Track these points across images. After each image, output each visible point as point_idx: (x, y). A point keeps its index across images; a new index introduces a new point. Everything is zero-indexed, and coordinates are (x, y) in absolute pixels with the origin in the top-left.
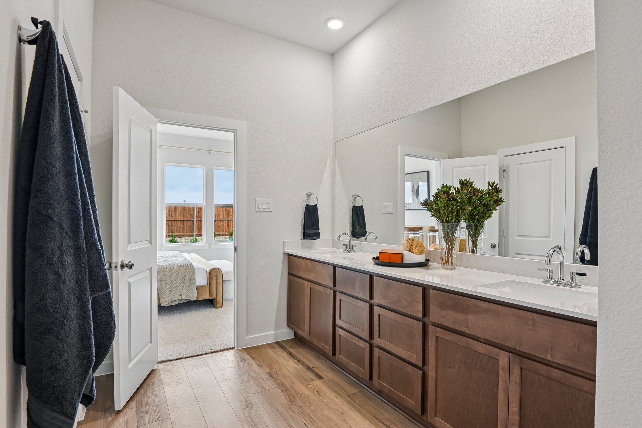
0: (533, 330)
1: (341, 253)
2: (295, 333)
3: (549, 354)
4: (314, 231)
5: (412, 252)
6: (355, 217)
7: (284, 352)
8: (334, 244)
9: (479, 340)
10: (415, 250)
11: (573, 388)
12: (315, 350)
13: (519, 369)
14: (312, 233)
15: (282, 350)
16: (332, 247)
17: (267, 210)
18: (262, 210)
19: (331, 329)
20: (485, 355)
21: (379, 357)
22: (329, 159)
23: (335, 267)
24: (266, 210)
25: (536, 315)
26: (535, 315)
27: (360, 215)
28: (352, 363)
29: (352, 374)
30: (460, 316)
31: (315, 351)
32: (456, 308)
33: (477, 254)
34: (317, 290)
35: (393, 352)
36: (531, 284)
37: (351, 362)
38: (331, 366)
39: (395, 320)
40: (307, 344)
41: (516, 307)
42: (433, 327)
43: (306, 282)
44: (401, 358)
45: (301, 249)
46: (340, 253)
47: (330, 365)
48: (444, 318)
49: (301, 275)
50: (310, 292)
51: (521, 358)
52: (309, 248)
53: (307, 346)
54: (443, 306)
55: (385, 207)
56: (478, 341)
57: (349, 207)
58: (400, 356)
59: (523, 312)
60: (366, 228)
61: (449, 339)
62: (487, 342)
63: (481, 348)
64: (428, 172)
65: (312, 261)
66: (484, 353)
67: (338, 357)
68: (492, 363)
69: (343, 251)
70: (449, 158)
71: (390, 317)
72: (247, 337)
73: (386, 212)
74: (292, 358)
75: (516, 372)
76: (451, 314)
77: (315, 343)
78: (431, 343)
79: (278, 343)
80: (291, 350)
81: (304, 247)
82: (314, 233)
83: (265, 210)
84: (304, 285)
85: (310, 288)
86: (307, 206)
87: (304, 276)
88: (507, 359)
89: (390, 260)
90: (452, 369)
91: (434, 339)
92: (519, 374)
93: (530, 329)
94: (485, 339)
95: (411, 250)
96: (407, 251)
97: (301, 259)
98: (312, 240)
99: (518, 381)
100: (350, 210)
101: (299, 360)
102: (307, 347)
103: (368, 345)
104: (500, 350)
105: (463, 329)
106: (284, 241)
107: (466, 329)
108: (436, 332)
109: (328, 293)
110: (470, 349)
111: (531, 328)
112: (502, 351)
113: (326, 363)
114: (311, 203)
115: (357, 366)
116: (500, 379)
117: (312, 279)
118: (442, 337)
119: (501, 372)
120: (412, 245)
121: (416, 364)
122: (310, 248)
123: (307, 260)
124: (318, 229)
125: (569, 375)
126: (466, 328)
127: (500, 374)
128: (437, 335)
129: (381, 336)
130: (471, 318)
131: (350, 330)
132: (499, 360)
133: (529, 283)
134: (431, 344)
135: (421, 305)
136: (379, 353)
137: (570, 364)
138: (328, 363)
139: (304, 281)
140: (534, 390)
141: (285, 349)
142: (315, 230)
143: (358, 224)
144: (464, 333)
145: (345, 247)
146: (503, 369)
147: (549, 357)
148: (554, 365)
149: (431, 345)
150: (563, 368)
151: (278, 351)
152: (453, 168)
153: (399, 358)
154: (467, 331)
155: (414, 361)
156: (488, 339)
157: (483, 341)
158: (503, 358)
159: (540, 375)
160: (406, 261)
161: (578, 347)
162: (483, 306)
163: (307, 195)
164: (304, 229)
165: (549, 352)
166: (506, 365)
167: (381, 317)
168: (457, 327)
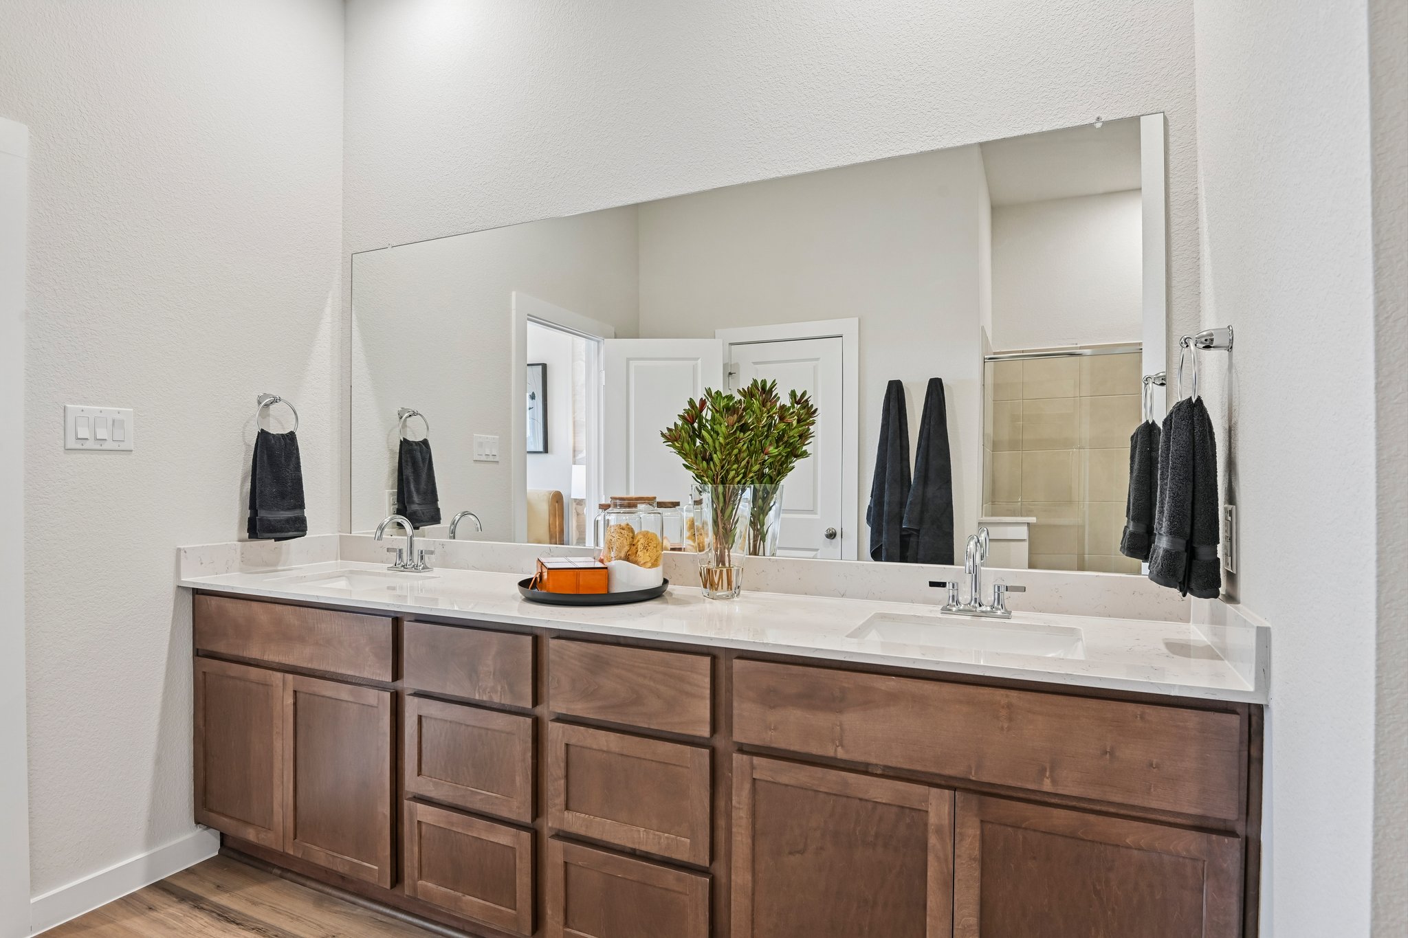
0: (1009, 729)
1: (385, 575)
2: (223, 837)
3: (1048, 778)
4: (287, 513)
5: (636, 562)
6: (408, 472)
7: (197, 913)
8: (348, 548)
9: (870, 770)
10: (642, 556)
11: (1101, 843)
12: (308, 878)
13: (978, 824)
14: (280, 521)
15: (185, 907)
16: (341, 559)
17: (115, 446)
18: (90, 445)
19: (385, 809)
20: (890, 805)
21: (566, 863)
22: (329, 301)
23: (397, 621)
24: (106, 446)
25: (1016, 695)
26: (1014, 694)
27: (421, 465)
28: (468, 897)
29: (455, 924)
30: (822, 720)
31: (308, 883)
32: (810, 699)
33: (764, 555)
34: (323, 696)
35: (616, 841)
36: (922, 617)
37: (465, 893)
38: (380, 917)
39: (622, 755)
40: (274, 866)
41: (930, 675)
42: (745, 757)
43: (279, 675)
44: (638, 853)
45: (241, 570)
46: (379, 574)
47: (374, 914)
48: (775, 729)
49: (254, 653)
50: (295, 704)
51: (983, 797)
52: (267, 564)
53: (279, 872)
54: (770, 699)
55: (481, 445)
56: (866, 773)
57: (388, 443)
58: (634, 850)
59: (985, 691)
60: (437, 500)
61: (792, 782)
62: (891, 774)
63: (881, 790)
64: (544, 366)
65: (302, 609)
66: (888, 802)
67: (415, 889)
68: (908, 820)
69: (389, 569)
70: (616, 337)
71: (605, 749)
72: (32, 901)
73: (484, 458)
74: (234, 926)
75: (971, 832)
76: (795, 716)
77: (317, 862)
78: (740, 799)
79: (163, 887)
80: (223, 900)
81: (248, 565)
82: (288, 520)
83: (104, 447)
84: (266, 685)
85: (295, 692)
86: (263, 436)
87: (266, 658)
88: (947, 808)
89: (578, 586)
90: (797, 855)
91: (747, 786)
92: (978, 838)
93: (1002, 729)
94: (886, 767)
95: (631, 558)
96: (620, 558)
97: (254, 604)
98: (277, 539)
99: (977, 853)
100: (392, 451)
101: (260, 926)
102: (275, 874)
103: (526, 836)
104: (931, 788)
105: (829, 751)
106: (179, 550)
107: (839, 749)
108: (753, 767)
109: (373, 701)
110: (848, 797)
111: (1006, 725)
112: (934, 791)
113: (360, 911)
114: (275, 429)
115: (488, 903)
116: (931, 858)
117: (305, 665)
118: (772, 780)
119: (933, 840)
120: (632, 545)
121: (691, 861)
122: (270, 565)
123: (278, 608)
124: (301, 506)
125: (1092, 818)
126: (837, 746)
127: (930, 845)
128: (754, 777)
129: (571, 805)
130: (852, 720)
131: (460, 802)
132: (927, 812)
133: (919, 617)
134: (739, 803)
135: (708, 702)
136: (566, 852)
137: (1093, 793)
138: (365, 907)
139: (271, 672)
140: (1012, 866)
141: (196, 902)
142: (289, 509)
143: (418, 491)
144: (835, 759)
145: (394, 556)
146: (939, 831)
147: (1047, 786)
148: (1053, 801)
149: (738, 806)
150: (1074, 803)
151: (172, 915)
152: (628, 360)
153: (633, 854)
154: (841, 754)
155: (684, 856)
156: (899, 766)
157: (879, 772)
158: (938, 806)
159: (1025, 829)
160: (618, 587)
161: (1112, 753)
162: (883, 688)
163: (259, 403)
164: (253, 507)
165: (1048, 774)
166: (946, 821)
167: (572, 750)
168: (814, 749)
